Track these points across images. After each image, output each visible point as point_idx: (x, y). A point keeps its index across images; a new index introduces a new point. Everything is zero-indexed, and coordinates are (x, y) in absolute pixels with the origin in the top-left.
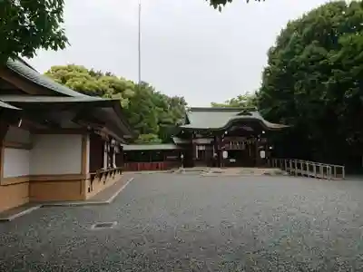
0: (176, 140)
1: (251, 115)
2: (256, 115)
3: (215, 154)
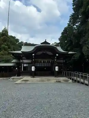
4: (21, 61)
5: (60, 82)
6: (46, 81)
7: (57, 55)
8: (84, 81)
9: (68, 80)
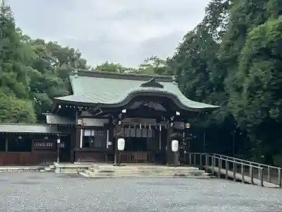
0: (50, 119)
1: (162, 87)
2: (171, 88)
3: (109, 143)
4: (79, 122)
5: (182, 176)
7: (178, 113)
8: (234, 174)
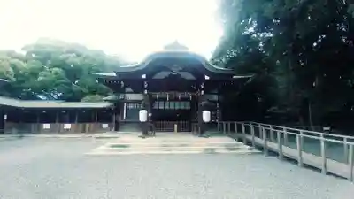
4: (121, 97)
6: (175, 149)
7: (207, 78)
8: (281, 147)
9: (238, 145)
